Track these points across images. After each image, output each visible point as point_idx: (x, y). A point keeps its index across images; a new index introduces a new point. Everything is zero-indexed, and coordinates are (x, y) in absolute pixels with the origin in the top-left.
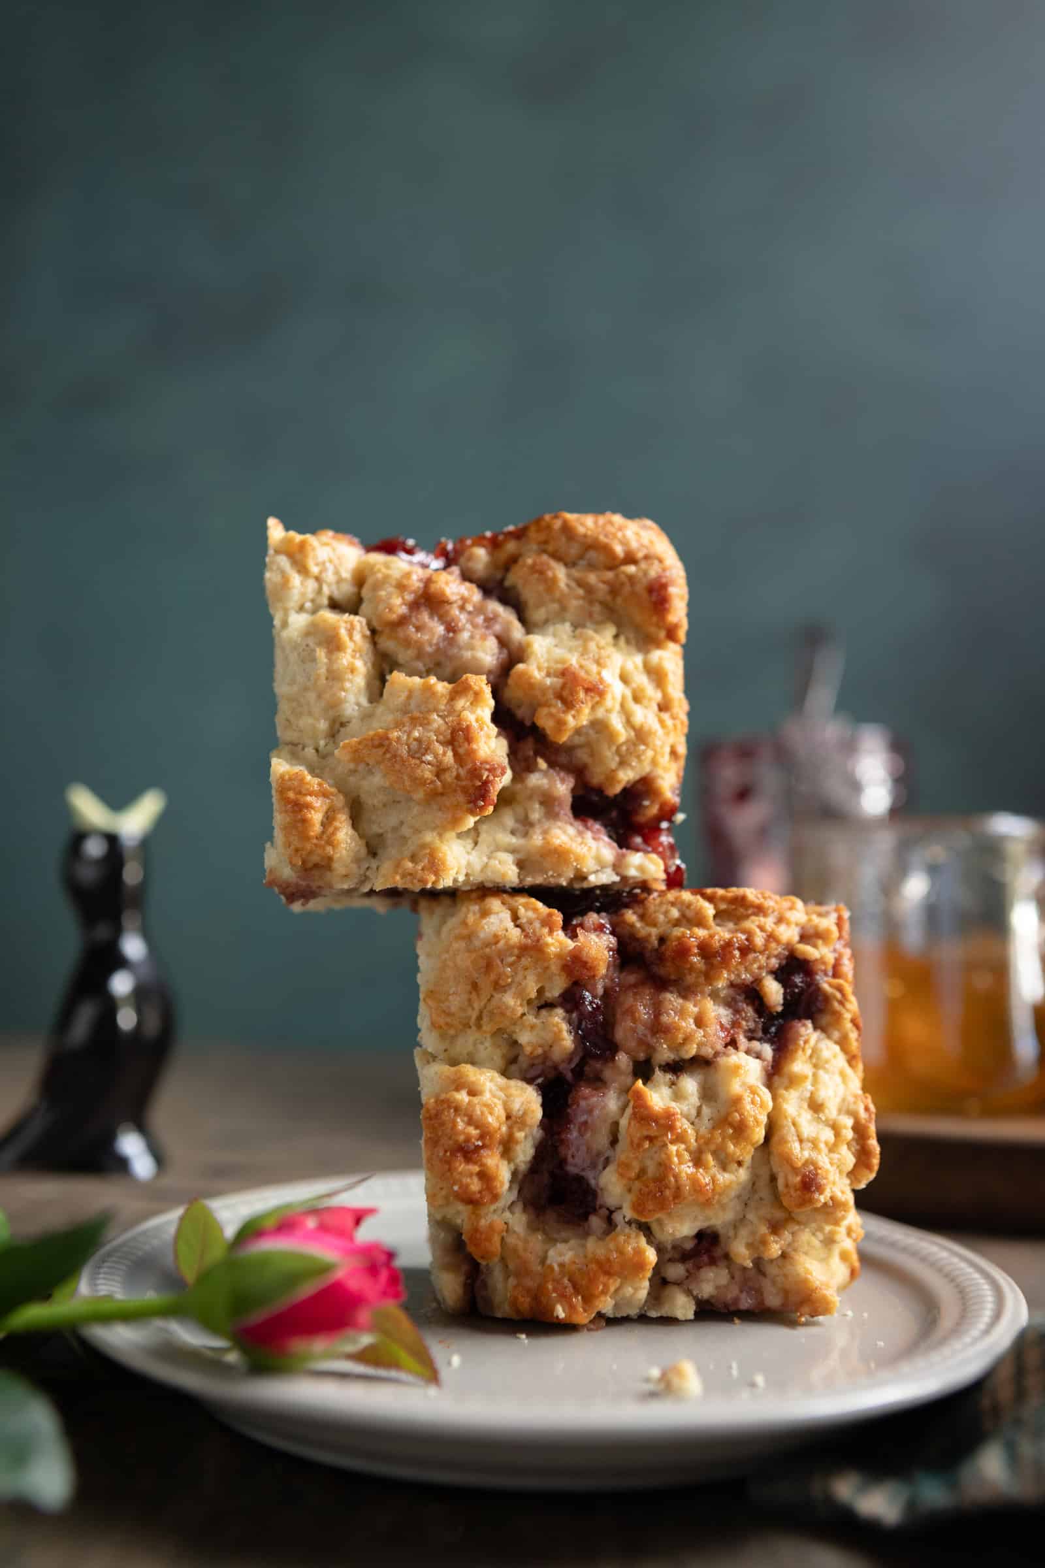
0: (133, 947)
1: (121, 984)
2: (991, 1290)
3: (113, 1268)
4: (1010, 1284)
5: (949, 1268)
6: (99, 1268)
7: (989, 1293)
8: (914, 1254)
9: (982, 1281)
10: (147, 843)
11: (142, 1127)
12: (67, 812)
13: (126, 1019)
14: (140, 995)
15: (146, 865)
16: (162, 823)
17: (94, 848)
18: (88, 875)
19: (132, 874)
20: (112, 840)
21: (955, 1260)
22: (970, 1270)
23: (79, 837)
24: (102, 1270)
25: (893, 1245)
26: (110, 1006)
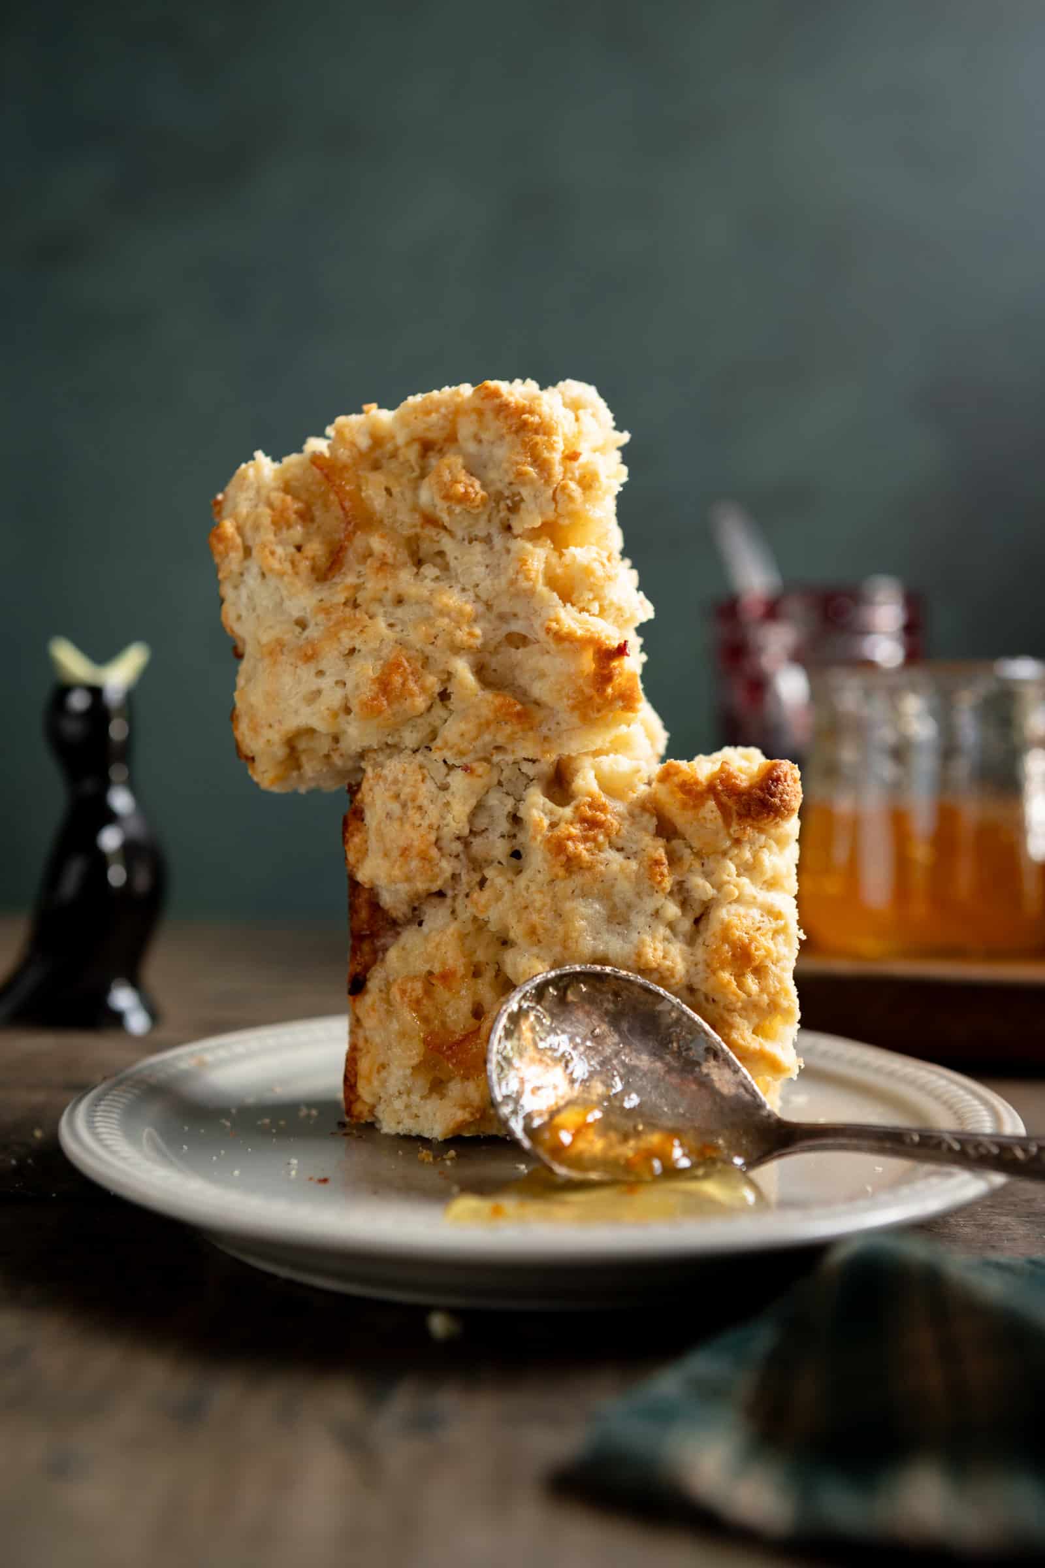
0: (121, 800)
1: (110, 839)
2: (989, 1116)
3: (114, 1100)
4: (1009, 1112)
5: (946, 1097)
6: (96, 1106)
7: (988, 1118)
8: (912, 1082)
9: (981, 1107)
10: (131, 696)
11: (134, 982)
12: (50, 664)
13: (116, 875)
14: (130, 850)
15: (131, 720)
16: (146, 676)
17: (78, 701)
18: (72, 729)
19: (117, 730)
20: (96, 692)
21: (954, 1088)
22: (969, 1097)
23: (63, 690)
24: (99, 1108)
25: (891, 1074)
26: (100, 861)
